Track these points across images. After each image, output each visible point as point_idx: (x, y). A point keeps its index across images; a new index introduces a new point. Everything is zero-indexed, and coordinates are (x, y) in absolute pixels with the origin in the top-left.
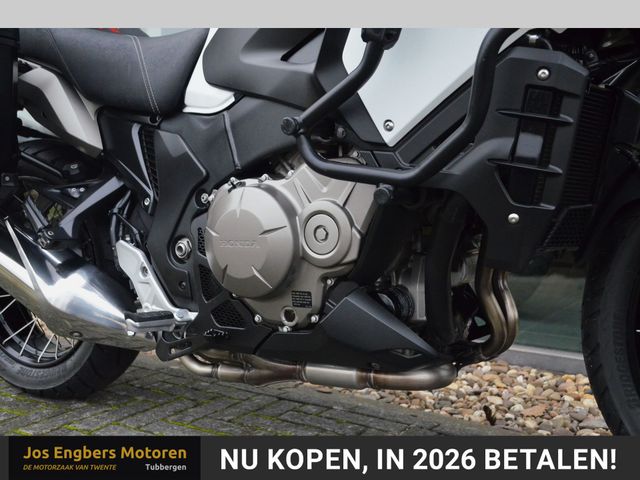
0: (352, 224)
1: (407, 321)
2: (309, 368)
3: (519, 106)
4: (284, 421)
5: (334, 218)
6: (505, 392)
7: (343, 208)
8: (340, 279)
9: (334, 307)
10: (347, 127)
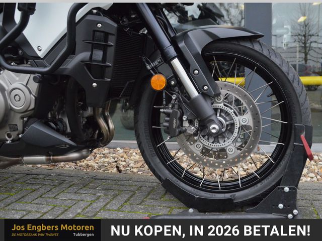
0: (30, 93)
1: (63, 133)
2: (24, 158)
3: (91, 39)
4: (26, 183)
5: (22, 91)
6: (127, 159)
7: (26, 86)
8: (30, 117)
9: (27, 130)
10: (22, 50)
